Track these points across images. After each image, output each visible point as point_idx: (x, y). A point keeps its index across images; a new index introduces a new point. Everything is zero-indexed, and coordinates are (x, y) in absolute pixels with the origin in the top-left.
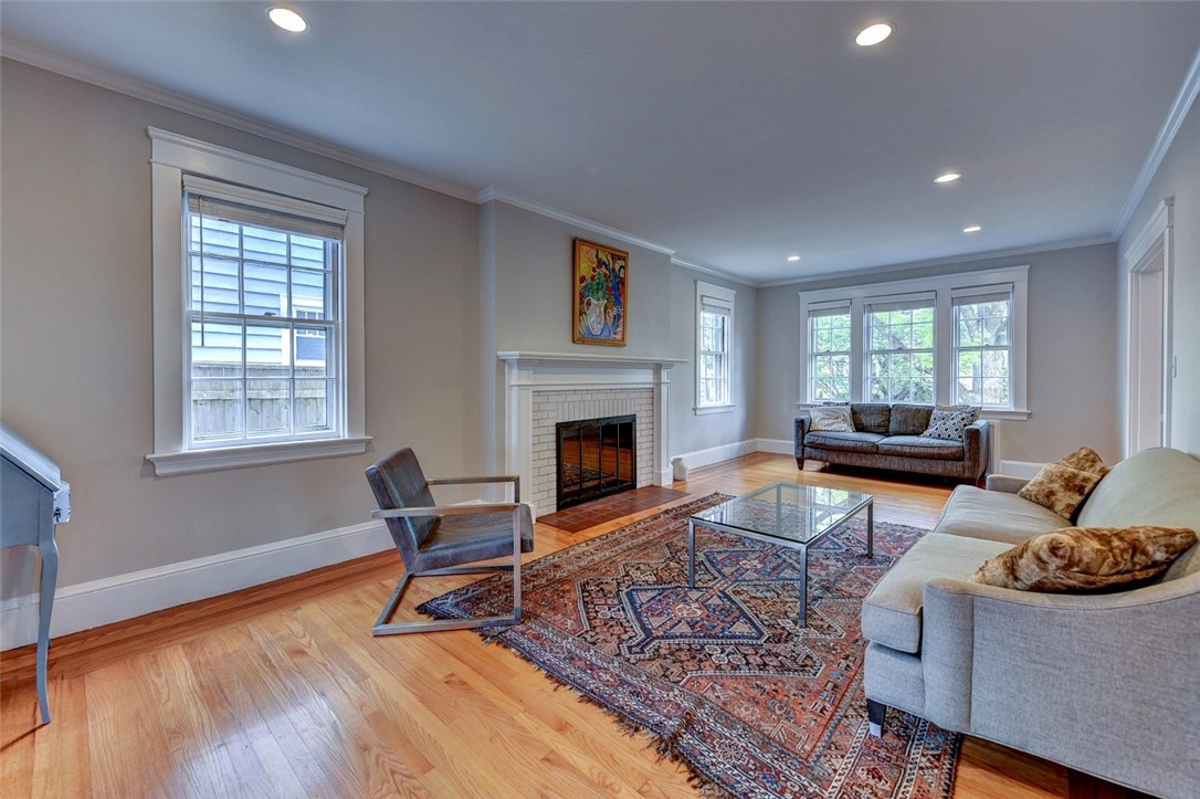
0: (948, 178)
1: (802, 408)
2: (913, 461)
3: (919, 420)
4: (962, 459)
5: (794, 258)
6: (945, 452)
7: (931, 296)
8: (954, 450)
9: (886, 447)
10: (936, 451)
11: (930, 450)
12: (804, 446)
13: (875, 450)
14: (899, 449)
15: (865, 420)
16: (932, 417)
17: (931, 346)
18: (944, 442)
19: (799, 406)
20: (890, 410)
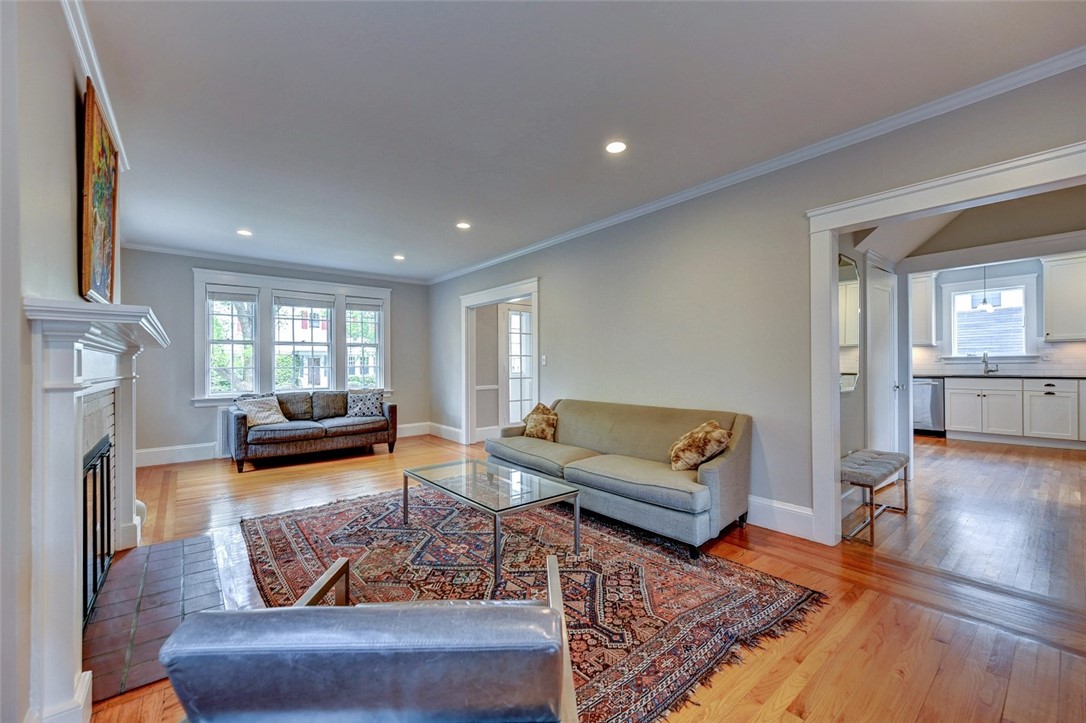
0: (463, 226)
1: (197, 405)
2: (353, 437)
3: (339, 404)
4: (387, 429)
5: (245, 233)
6: (377, 425)
7: (331, 299)
8: (382, 423)
9: (334, 430)
10: (371, 426)
11: (367, 426)
12: (248, 444)
13: (327, 435)
14: (344, 429)
15: (293, 409)
16: (349, 400)
17: (325, 341)
18: (368, 419)
19: (193, 402)
20: (311, 398)
